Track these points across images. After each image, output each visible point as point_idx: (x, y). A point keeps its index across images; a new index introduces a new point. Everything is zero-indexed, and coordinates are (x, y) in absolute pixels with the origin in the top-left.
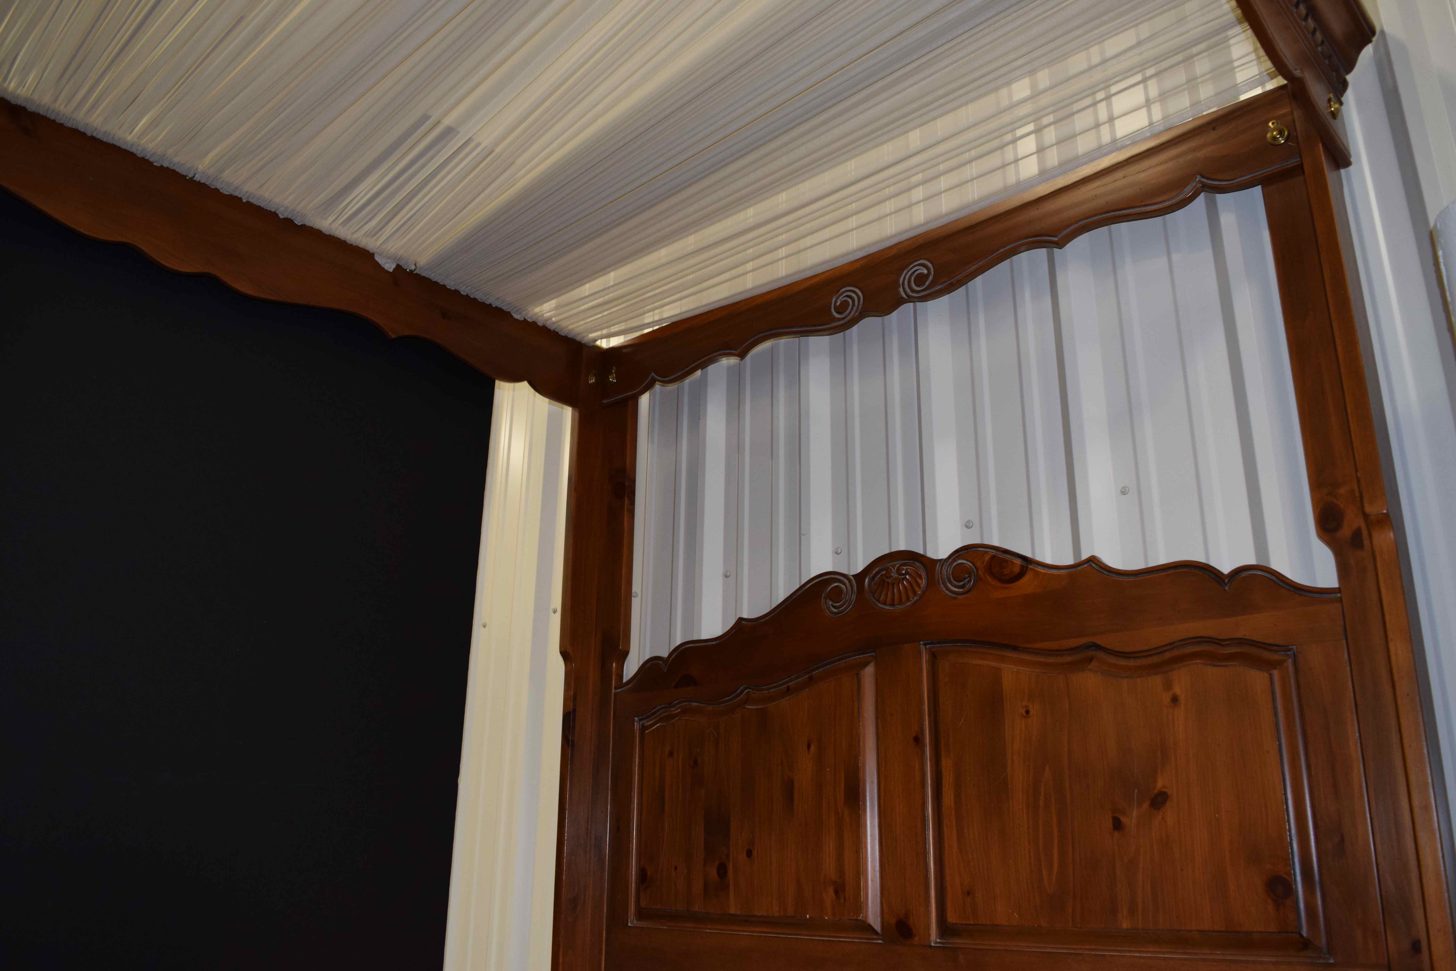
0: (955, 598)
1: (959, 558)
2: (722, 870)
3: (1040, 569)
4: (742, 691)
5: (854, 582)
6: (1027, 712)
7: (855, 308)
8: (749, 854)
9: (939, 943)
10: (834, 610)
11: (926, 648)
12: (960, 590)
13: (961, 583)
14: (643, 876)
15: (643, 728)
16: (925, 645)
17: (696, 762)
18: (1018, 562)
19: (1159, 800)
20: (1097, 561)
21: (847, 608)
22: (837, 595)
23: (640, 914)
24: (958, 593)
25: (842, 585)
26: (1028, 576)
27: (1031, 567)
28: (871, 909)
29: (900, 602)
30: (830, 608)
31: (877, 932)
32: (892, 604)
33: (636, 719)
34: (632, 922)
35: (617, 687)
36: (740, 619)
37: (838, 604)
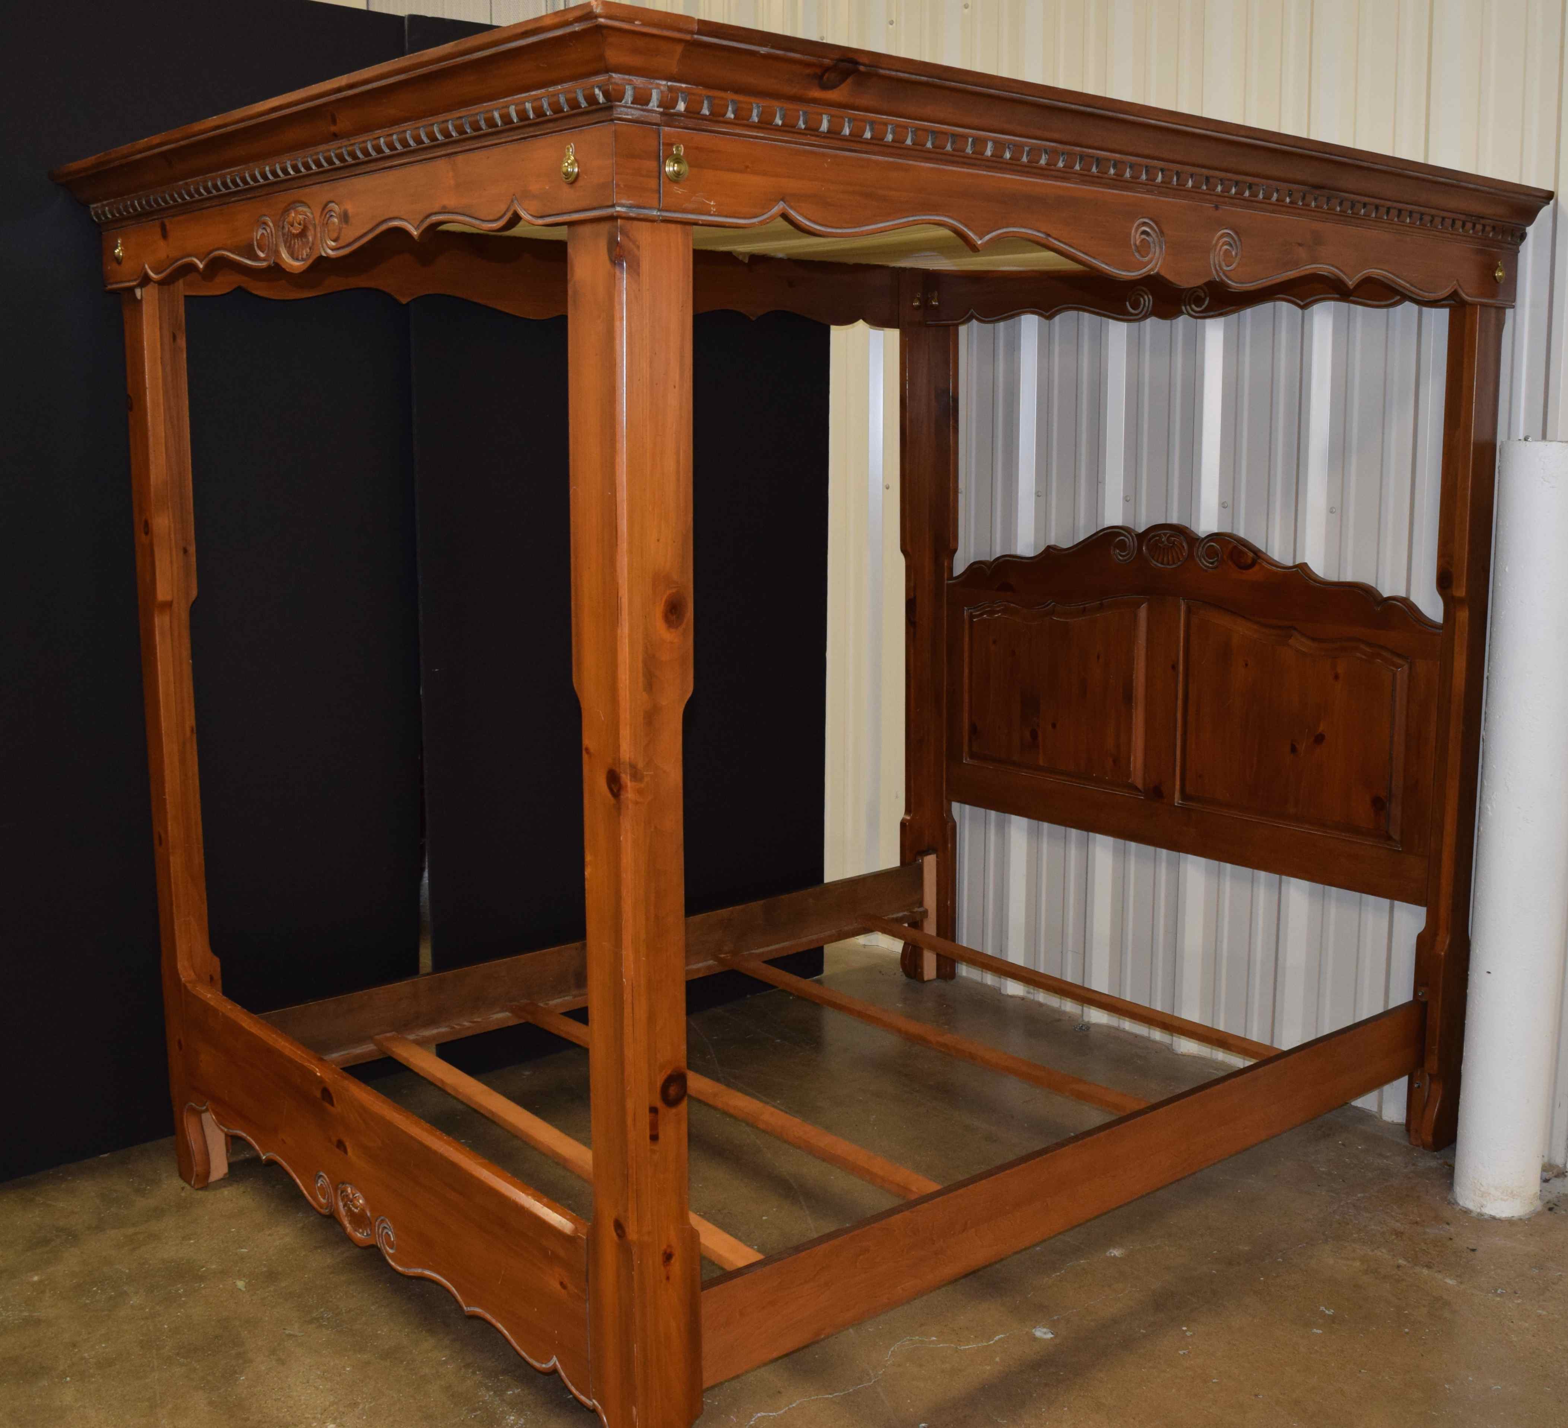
0: (1206, 571)
1: (1212, 540)
2: (1034, 735)
3: (1264, 564)
4: (1050, 604)
5: (1135, 539)
6: (1247, 665)
7: (1146, 309)
8: (1054, 726)
9: (1181, 804)
10: (1121, 558)
11: (1184, 601)
12: (1211, 565)
13: (1211, 560)
14: (974, 729)
15: (971, 616)
16: (1184, 599)
18: (1251, 554)
19: (1319, 739)
20: (1304, 567)
21: (1128, 559)
22: (1122, 546)
23: (972, 756)
24: (1208, 567)
25: (1126, 540)
26: (1256, 568)
27: (1259, 561)
28: (1137, 776)
29: (1168, 564)
30: (1118, 556)
31: (1141, 791)
32: (1162, 564)
33: (966, 608)
34: (966, 759)
35: (948, 580)
36: (1049, 547)
37: (1124, 554)
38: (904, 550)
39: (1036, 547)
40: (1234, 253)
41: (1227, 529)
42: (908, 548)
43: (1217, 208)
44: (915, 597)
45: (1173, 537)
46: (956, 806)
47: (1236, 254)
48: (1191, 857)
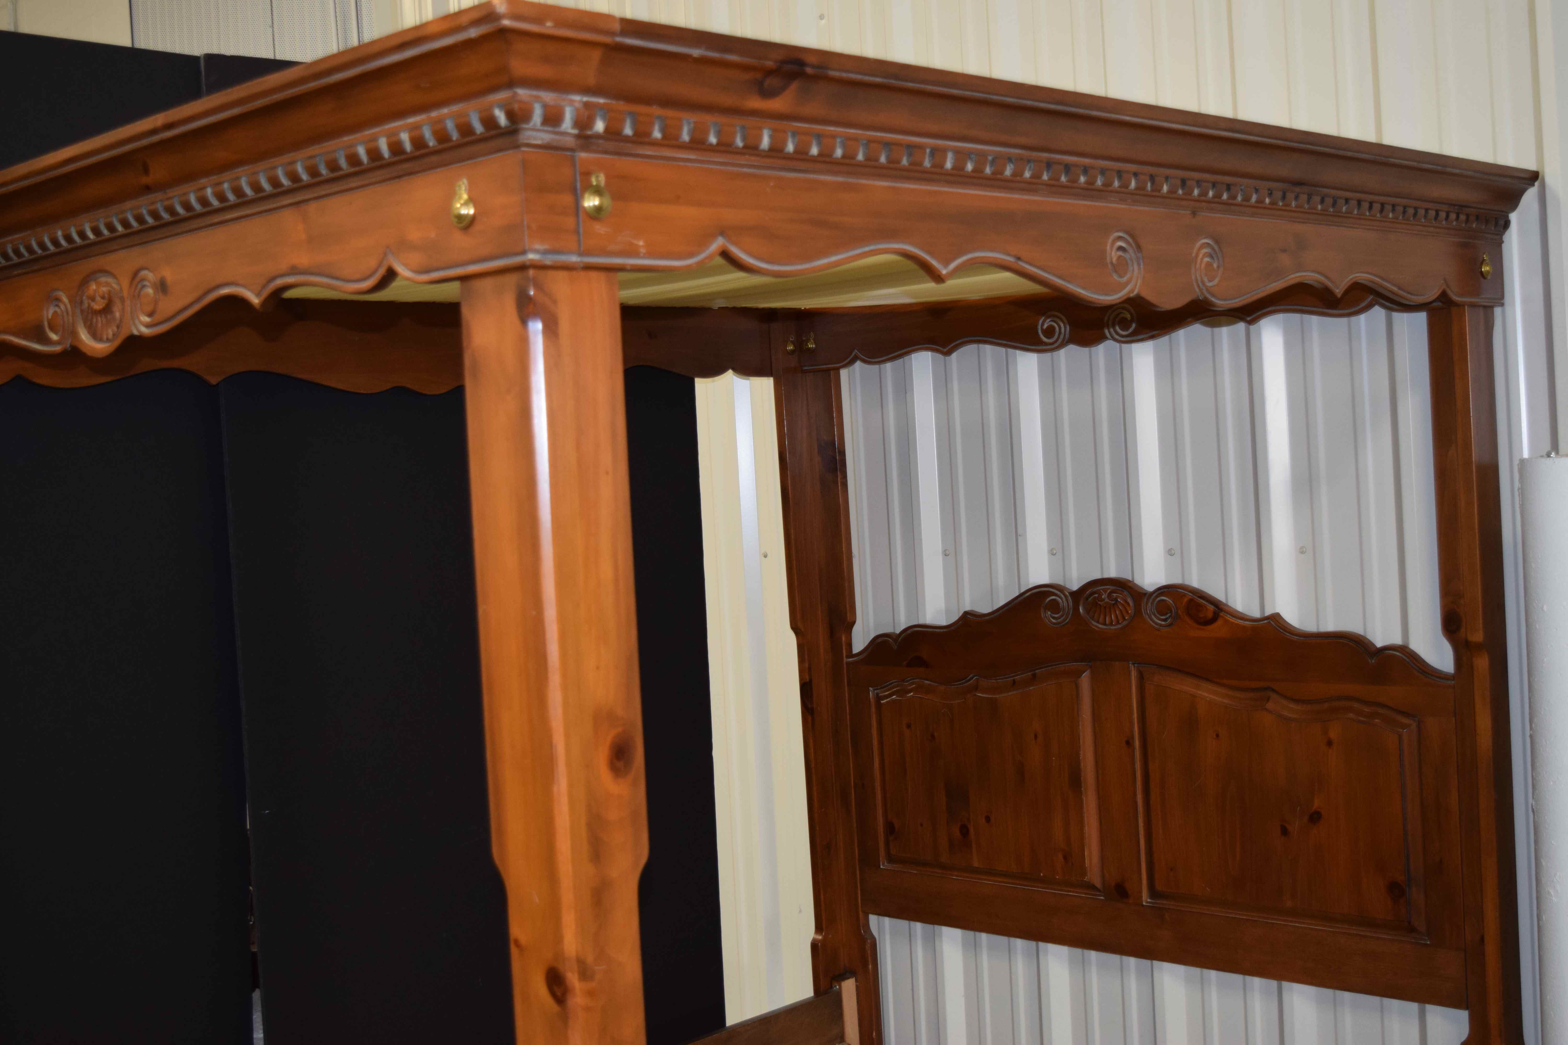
0: (1159, 630)
1: (1162, 594)
2: (965, 832)
3: (1229, 618)
4: (972, 678)
5: (1069, 598)
6: (1217, 735)
7: (1062, 337)
8: (988, 820)
9: (1149, 902)
10: (1053, 621)
11: (1134, 666)
12: (1163, 623)
13: (1163, 617)
14: (890, 829)
15: (878, 699)
16: (1133, 664)
17: (933, 736)
18: (1211, 608)
19: (1315, 817)
20: (1276, 618)
21: (1064, 620)
22: (1054, 607)
23: (890, 859)
24: (1161, 625)
25: (1059, 599)
26: (1219, 622)
27: (1221, 614)
28: (1094, 872)
29: (1111, 624)
30: (1049, 618)
31: (1099, 890)
32: (1105, 624)
33: (871, 689)
34: (883, 864)
35: (848, 657)
36: (966, 613)
37: (1056, 616)
38: (794, 627)
39: (948, 611)
40: (1215, 265)
41: (1176, 580)
42: (800, 625)
43: (1194, 214)
44: (811, 681)
45: (1115, 593)
46: (873, 919)
47: (1218, 267)
48: (1167, 966)
